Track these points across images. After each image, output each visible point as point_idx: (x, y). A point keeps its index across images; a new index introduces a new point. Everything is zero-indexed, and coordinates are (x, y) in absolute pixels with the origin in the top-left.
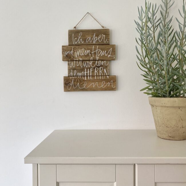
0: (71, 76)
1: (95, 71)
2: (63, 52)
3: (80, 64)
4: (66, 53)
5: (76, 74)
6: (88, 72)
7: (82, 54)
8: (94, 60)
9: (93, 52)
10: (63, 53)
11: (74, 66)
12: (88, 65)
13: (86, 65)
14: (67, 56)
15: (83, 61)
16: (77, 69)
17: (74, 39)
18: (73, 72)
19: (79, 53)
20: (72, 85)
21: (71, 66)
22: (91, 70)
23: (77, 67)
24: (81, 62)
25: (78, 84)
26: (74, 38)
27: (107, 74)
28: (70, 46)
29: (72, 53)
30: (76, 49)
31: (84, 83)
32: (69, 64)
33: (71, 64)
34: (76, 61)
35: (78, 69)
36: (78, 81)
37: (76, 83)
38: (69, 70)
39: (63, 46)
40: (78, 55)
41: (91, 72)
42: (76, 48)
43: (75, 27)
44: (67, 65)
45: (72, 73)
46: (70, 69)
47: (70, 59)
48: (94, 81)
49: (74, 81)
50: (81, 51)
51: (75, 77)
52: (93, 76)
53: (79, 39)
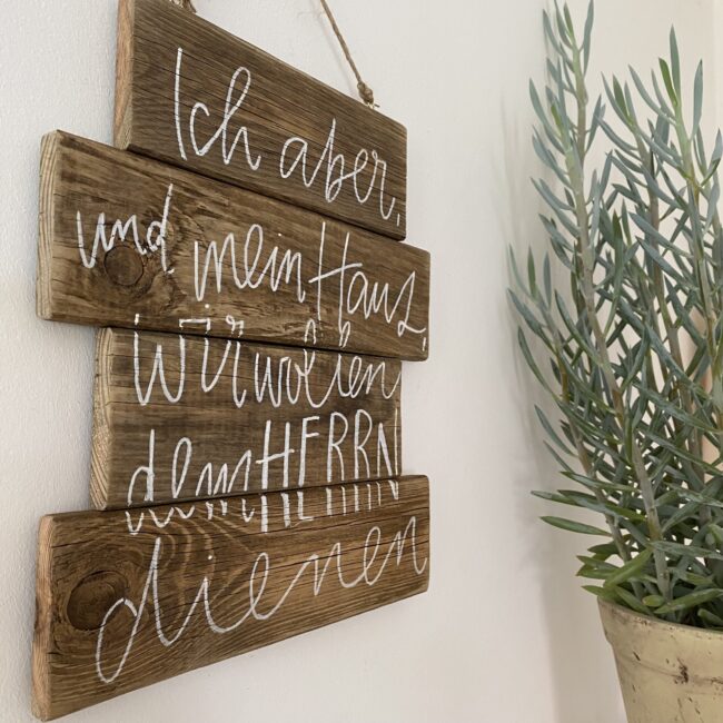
0: (139, 507)
1: (331, 444)
3: (227, 374)
4: (101, 230)
5: (192, 480)
6: (287, 451)
7: (249, 275)
8: (327, 348)
9: (320, 278)
11: (173, 387)
12: (284, 387)
13: (275, 389)
14: (105, 262)
15: (252, 348)
16: (200, 427)
17: (186, 108)
18: (163, 462)
19: (226, 264)
20: (150, 608)
21: (144, 384)
22: (305, 436)
23: (202, 405)
24: (233, 351)
25: (205, 584)
26: (189, 96)
28: (141, 163)
29: (160, 240)
30: (202, 212)
31: (248, 572)
32: (123, 365)
33: (146, 362)
34: (195, 334)
35: (210, 425)
36: (200, 553)
37: (182, 583)
38: (128, 435)
39: (67, 141)
40: (212, 279)
41: (303, 452)
42: (200, 204)
45: (150, 470)
46: (133, 418)
47: (143, 311)
49: (170, 564)
50: (240, 241)
51: (176, 519)
52: (314, 490)
53: (227, 118)
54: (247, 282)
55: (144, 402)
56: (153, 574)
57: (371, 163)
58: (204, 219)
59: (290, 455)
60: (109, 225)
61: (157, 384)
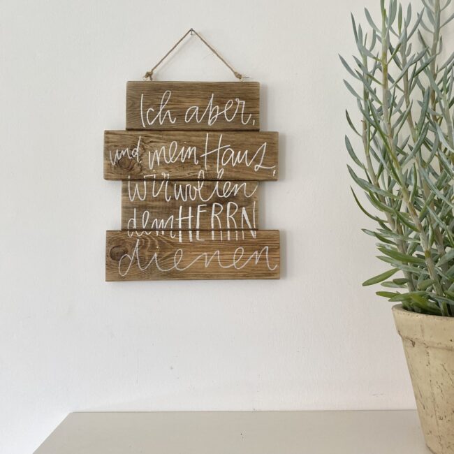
0: (131, 230)
1: (213, 215)
2: (107, 149)
3: (163, 191)
4: (117, 154)
5: (150, 223)
6: (190, 217)
7: (171, 159)
8: (210, 179)
9: (206, 154)
10: (106, 155)
11: (142, 196)
12: (188, 195)
13: (184, 195)
14: (119, 163)
15: (173, 182)
16: (152, 207)
17: (145, 111)
18: (139, 218)
19: (162, 156)
20: (135, 258)
21: (132, 196)
22: (199, 211)
23: (153, 201)
24: (165, 184)
25: (156, 255)
26: (146, 107)
27: (252, 225)
28: (130, 133)
29: (136, 154)
30: (151, 142)
31: (174, 254)
32: (125, 191)
33: (132, 189)
34: (151, 180)
35: (156, 207)
36: (153, 246)
37: (147, 253)
38: (127, 210)
39: (107, 133)
40: (156, 162)
41: (198, 217)
42: (151, 140)
43: (149, 75)
44: (121, 194)
45: (135, 220)
46: (129, 205)
47: (131, 175)
48: (208, 247)
49: (143, 247)
50: (167, 148)
51: (144, 234)
52: (205, 231)
53: (161, 110)
54: (171, 160)
55: (132, 200)
56: (136, 249)
57: (236, 104)
58: (153, 144)
59: (192, 218)
60: (119, 152)
61: (137, 195)
